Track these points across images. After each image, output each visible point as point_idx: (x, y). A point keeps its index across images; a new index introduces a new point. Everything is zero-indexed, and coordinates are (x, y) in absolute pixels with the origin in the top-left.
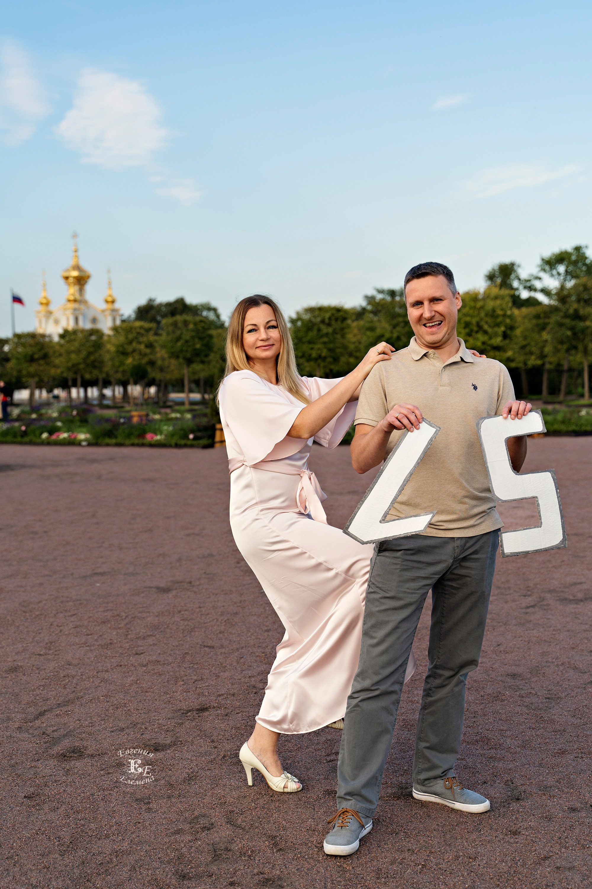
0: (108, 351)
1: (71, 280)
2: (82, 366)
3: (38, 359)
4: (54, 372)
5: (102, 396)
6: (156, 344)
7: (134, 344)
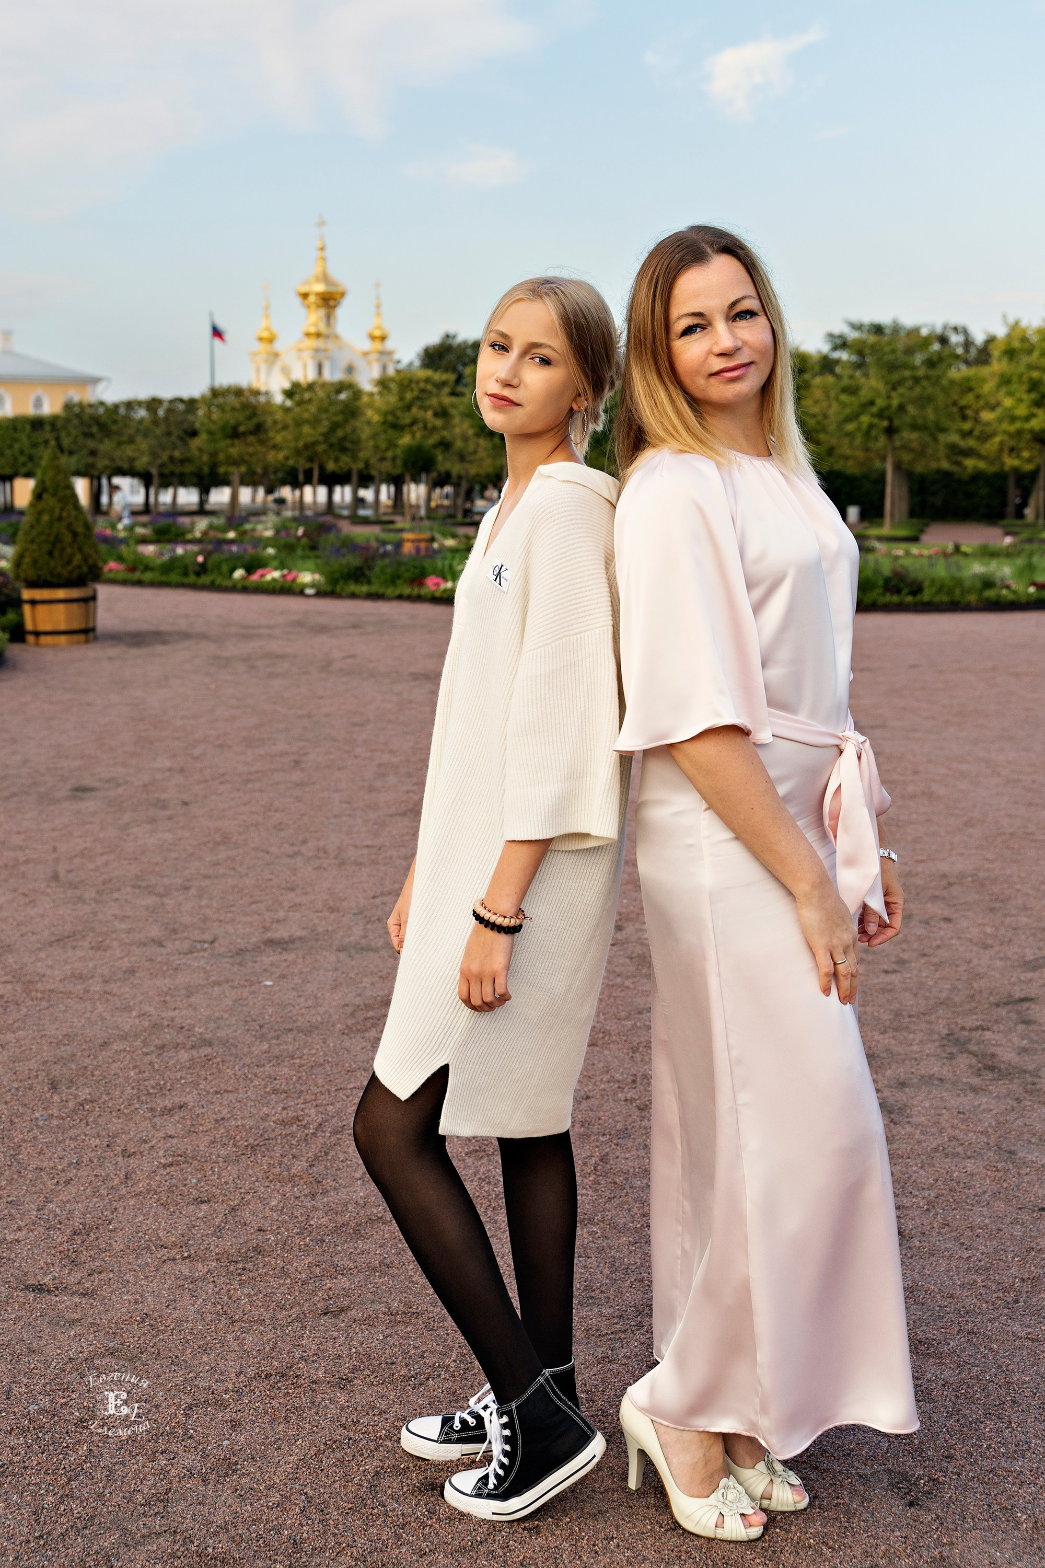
0: (369, 423)
1: (312, 298)
2: (321, 448)
3: (244, 434)
4: (275, 457)
5: (359, 502)
6: (453, 412)
7: (414, 410)
